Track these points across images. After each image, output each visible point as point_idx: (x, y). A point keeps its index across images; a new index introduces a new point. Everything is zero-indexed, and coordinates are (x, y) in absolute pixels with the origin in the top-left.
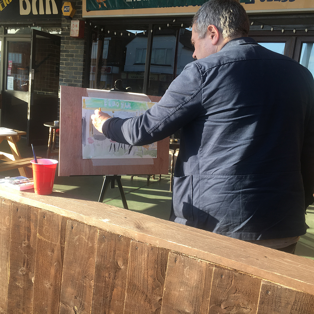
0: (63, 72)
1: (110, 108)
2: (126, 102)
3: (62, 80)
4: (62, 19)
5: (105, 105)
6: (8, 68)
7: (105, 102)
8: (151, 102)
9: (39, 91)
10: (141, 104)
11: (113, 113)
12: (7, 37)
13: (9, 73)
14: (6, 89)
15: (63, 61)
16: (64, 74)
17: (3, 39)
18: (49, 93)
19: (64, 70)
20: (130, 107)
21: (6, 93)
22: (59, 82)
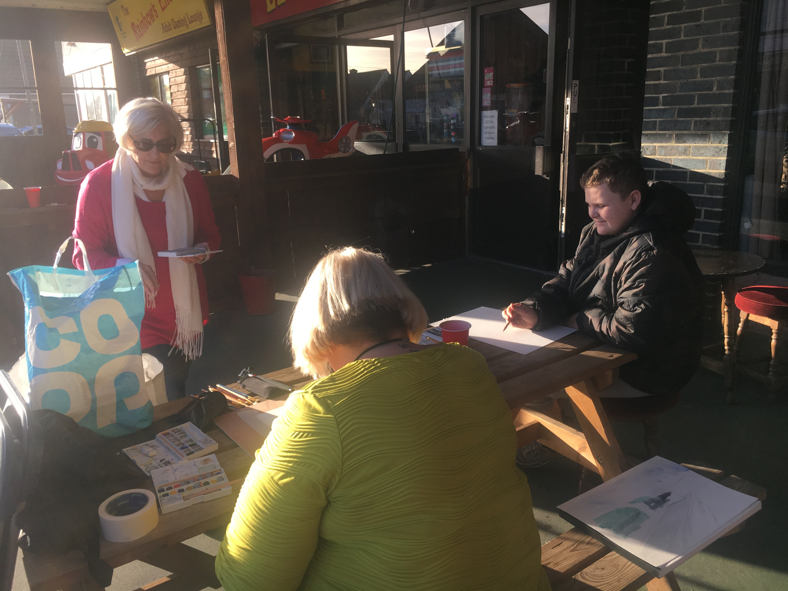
0: (657, 75)
3: (655, 102)
6: (484, 89)
12: (479, 5)
13: (486, 102)
14: (480, 144)
15: (658, 39)
16: (662, 82)
17: (469, 10)
18: (611, 144)
19: (662, 69)
21: (479, 154)
22: (644, 108)
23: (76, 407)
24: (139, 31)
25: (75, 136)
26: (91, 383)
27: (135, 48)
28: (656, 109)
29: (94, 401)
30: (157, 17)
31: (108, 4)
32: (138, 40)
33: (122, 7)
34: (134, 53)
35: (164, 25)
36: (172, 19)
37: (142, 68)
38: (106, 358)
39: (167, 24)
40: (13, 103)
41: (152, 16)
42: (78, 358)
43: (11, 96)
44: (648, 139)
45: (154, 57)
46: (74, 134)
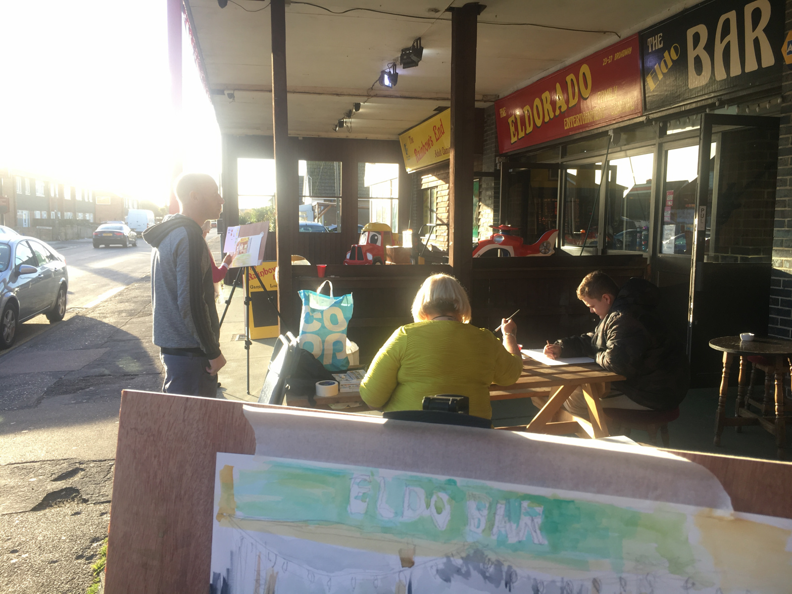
0: (783, 203)
1: (386, 530)
2: (508, 497)
3: (782, 225)
4: (784, 74)
5: (357, 507)
6: (666, 208)
7: (355, 491)
8: (726, 512)
9: (725, 255)
10: (632, 521)
11: (407, 571)
12: (664, 143)
13: (667, 219)
14: (661, 252)
15: (784, 175)
16: (787, 209)
17: (655, 149)
18: (750, 257)
19: (787, 199)
20: (540, 538)
21: (659, 259)
22: (775, 229)
23: (316, 351)
24: (419, 155)
25: (362, 234)
26: (323, 342)
27: (415, 167)
28: (782, 230)
29: (323, 350)
30: (432, 145)
31: (400, 134)
32: (418, 162)
33: (409, 137)
34: (415, 171)
35: (437, 151)
36: (443, 148)
37: (419, 183)
38: (331, 332)
39: (439, 151)
40: (326, 206)
41: (429, 145)
42: (319, 330)
43: (325, 200)
44: (777, 253)
45: (428, 174)
46: (362, 232)
